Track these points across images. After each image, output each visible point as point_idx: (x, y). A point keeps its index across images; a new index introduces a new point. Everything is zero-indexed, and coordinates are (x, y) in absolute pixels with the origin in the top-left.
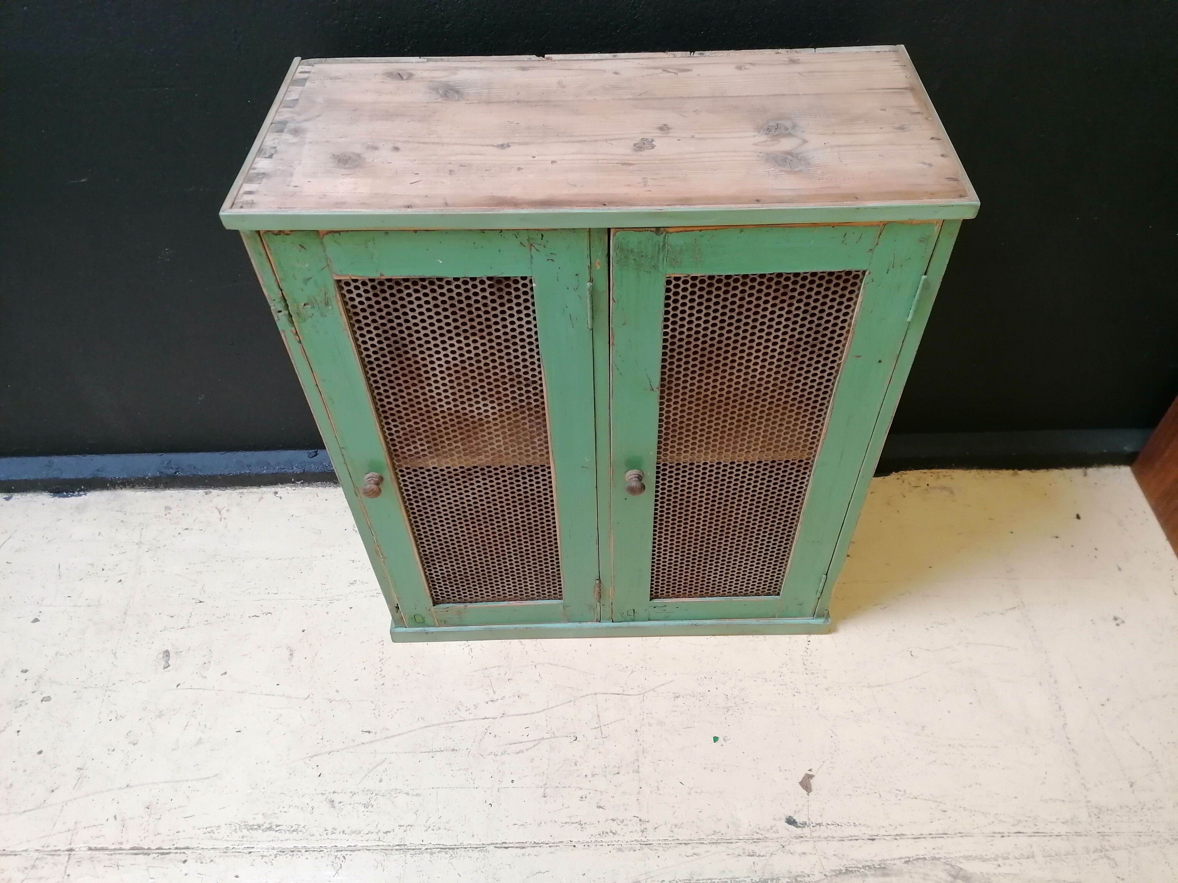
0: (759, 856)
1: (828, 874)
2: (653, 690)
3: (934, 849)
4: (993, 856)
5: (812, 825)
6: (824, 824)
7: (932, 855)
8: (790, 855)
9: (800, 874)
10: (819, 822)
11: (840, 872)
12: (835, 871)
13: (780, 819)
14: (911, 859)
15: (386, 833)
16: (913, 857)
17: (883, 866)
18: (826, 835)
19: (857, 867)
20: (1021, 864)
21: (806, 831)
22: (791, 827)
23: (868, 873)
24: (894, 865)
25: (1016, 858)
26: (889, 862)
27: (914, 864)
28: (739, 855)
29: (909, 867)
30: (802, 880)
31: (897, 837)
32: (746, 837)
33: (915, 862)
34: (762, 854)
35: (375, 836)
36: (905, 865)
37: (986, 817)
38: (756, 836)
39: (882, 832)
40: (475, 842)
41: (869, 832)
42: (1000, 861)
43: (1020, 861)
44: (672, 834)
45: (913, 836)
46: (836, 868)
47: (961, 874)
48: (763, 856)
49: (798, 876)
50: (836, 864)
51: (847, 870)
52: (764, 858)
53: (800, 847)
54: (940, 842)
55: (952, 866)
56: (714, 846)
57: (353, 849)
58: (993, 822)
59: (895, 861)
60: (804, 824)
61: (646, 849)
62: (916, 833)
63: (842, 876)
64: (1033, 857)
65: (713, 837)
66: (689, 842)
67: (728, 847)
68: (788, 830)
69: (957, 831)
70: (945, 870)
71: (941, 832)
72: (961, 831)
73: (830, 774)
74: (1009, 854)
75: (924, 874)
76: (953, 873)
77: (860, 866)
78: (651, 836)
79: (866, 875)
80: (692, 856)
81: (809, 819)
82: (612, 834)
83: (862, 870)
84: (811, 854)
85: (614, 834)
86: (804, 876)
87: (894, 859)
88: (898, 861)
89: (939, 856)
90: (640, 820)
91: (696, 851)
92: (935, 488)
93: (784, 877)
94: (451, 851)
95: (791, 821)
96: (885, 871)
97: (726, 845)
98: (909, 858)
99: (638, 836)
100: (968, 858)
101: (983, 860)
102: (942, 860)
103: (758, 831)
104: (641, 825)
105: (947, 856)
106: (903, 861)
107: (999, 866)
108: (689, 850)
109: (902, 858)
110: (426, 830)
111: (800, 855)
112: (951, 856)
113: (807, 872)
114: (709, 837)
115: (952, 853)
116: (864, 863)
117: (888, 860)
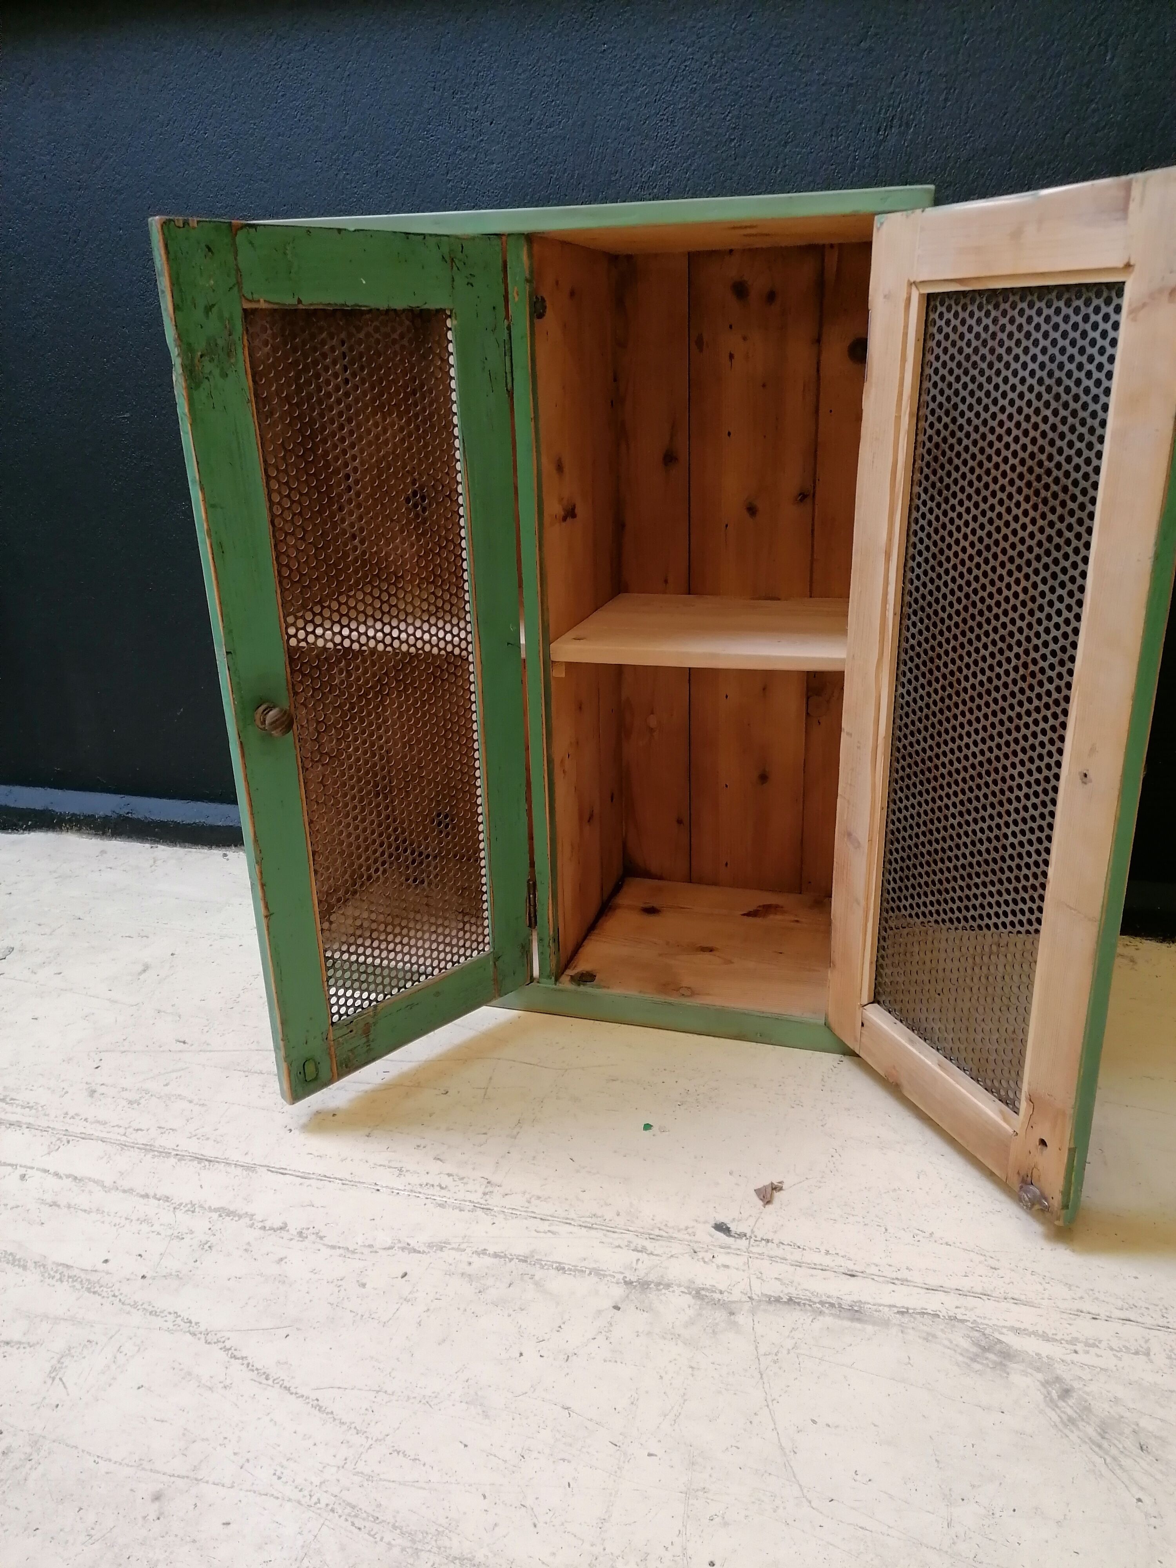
0: (652, 1254)
1: (756, 1297)
2: (583, 1069)
3: (957, 1307)
4: (1068, 1338)
5: (754, 1238)
6: (776, 1241)
7: (951, 1314)
8: (702, 1263)
9: (708, 1286)
10: (768, 1237)
11: (778, 1300)
12: (770, 1297)
13: (706, 1222)
14: (911, 1311)
15: (138, 1130)
16: (914, 1309)
17: (856, 1308)
18: (772, 1253)
19: (810, 1300)
20: (1120, 1359)
21: (743, 1243)
22: (720, 1235)
23: (827, 1311)
24: (876, 1311)
25: (1112, 1349)
26: (869, 1306)
27: (914, 1318)
28: (619, 1246)
29: (906, 1319)
30: (707, 1294)
31: (896, 1281)
32: (642, 1230)
33: (917, 1316)
34: (656, 1253)
35: (122, 1131)
36: (898, 1315)
37: (1070, 1290)
38: (657, 1232)
39: (873, 1270)
40: (248, 1160)
41: (850, 1265)
42: (1079, 1347)
43: (1119, 1354)
44: (527, 1205)
45: (927, 1286)
46: (773, 1294)
47: (998, 1347)
48: (657, 1255)
49: (703, 1289)
50: (774, 1289)
51: (790, 1299)
52: (658, 1258)
53: (722, 1259)
54: (971, 1302)
55: (984, 1334)
56: (584, 1230)
57: (85, 1137)
58: (1082, 1298)
59: (881, 1308)
60: (743, 1235)
61: (479, 1212)
62: (933, 1282)
63: (778, 1305)
64: (1148, 1354)
65: (589, 1220)
66: (550, 1218)
67: (605, 1235)
68: (712, 1236)
69: (1010, 1296)
70: (969, 1336)
71: (980, 1290)
72: (1016, 1296)
73: (811, 1192)
74: (1100, 1342)
75: (928, 1334)
76: (983, 1343)
77: (817, 1300)
78: (495, 1201)
79: (821, 1312)
80: (545, 1233)
81: (752, 1231)
82: (439, 1188)
83: (818, 1305)
84: (737, 1269)
85: (442, 1188)
86: (713, 1292)
87: (880, 1305)
88: (886, 1309)
89: (965, 1317)
90: (489, 1183)
91: (553, 1228)
93: (679, 1286)
94: (207, 1163)
95: (722, 1228)
96: (857, 1315)
97: (605, 1232)
98: (908, 1309)
99: (476, 1197)
100: (1017, 1331)
101: (1045, 1337)
102: (969, 1324)
103: (663, 1227)
104: (486, 1187)
105: (979, 1320)
106: (896, 1310)
107: (1076, 1352)
108: (545, 1226)
109: (895, 1306)
110: (190, 1138)
111: (718, 1267)
112: (986, 1322)
113: (722, 1287)
114: (583, 1219)
115: (990, 1319)
116: (824, 1298)
117: (869, 1303)
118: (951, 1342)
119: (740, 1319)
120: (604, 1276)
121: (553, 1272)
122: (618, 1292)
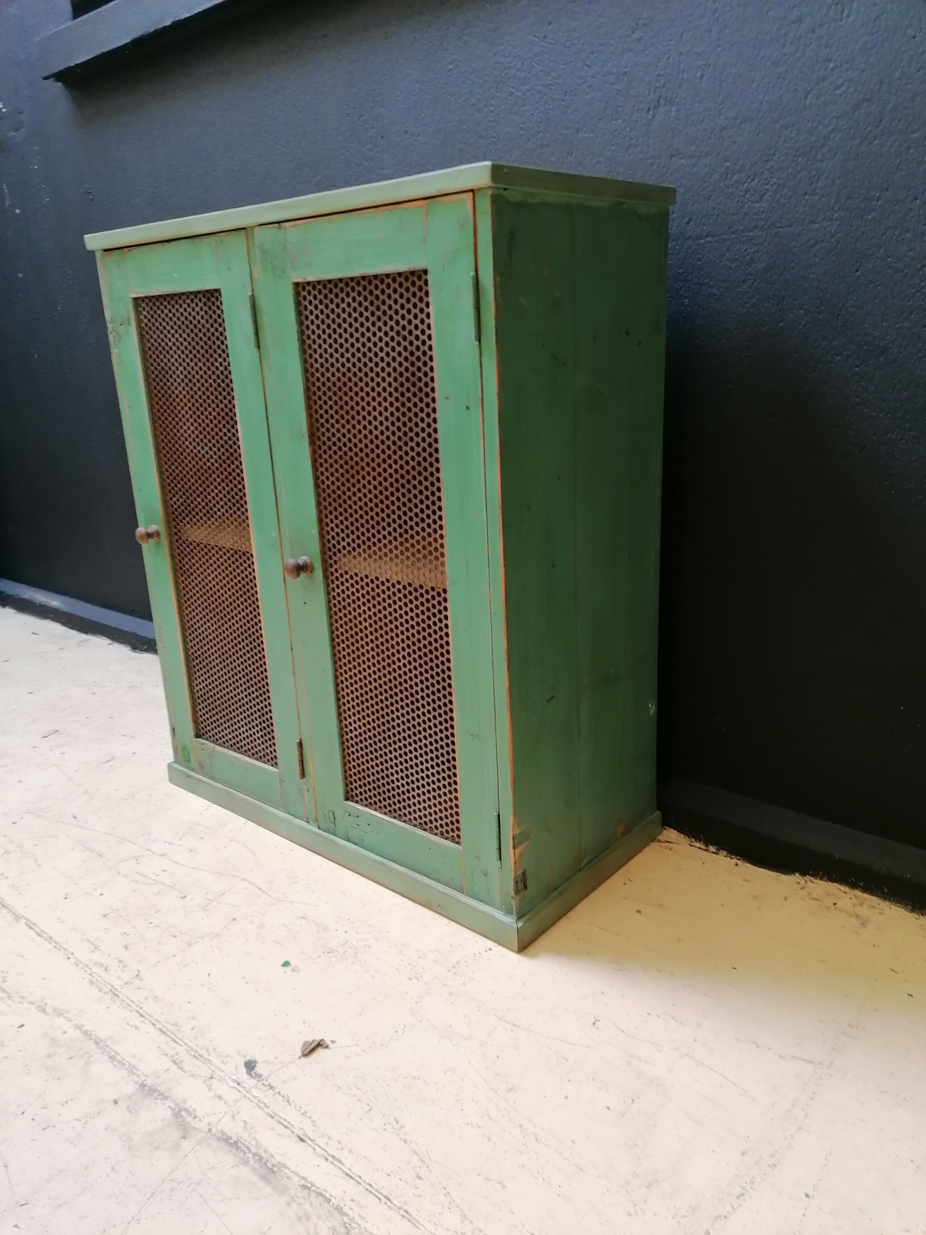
0: (181, 1068)
1: (214, 1131)
2: (292, 903)
3: (352, 1200)
5: (264, 1081)
6: (276, 1090)
7: (342, 1204)
8: (206, 1089)
9: (191, 1110)
10: (274, 1085)
11: (226, 1139)
12: (224, 1135)
13: (244, 1056)
14: (313, 1189)
16: (317, 1188)
17: (275, 1169)
18: (264, 1099)
19: (249, 1149)
21: (252, 1083)
22: (243, 1071)
23: (252, 1162)
24: (288, 1178)
26: (287, 1171)
27: (310, 1196)
28: (166, 1055)
29: (302, 1194)
30: (185, 1115)
31: (329, 1158)
32: (195, 1047)
33: (313, 1195)
34: (185, 1068)
36: (299, 1188)
38: (203, 1053)
39: (323, 1141)
40: (23, 912)
41: (310, 1131)
44: (143, 1001)
45: (348, 1172)
46: (229, 1133)
48: (183, 1071)
49: (186, 1110)
50: (233, 1129)
51: (236, 1143)
52: (182, 1073)
53: (224, 1090)
54: (369, 1199)
56: (159, 1033)
59: (293, 1176)
60: (259, 1076)
61: (109, 996)
62: (356, 1170)
63: (223, 1144)
65: (169, 1026)
66: (146, 1016)
67: (167, 1042)
68: (236, 1069)
69: (406, 1207)
71: (387, 1192)
72: (410, 1211)
73: (347, 1058)
75: (306, 1214)
77: (254, 1150)
78: (127, 991)
79: (246, 1163)
80: (132, 1026)
81: (269, 1076)
82: (104, 969)
83: (251, 1156)
84: (225, 1103)
85: (106, 969)
86: (191, 1115)
87: (296, 1173)
88: (298, 1179)
89: (349, 1212)
90: (137, 975)
91: (140, 1025)
92: (841, 910)
93: (173, 1101)
95: (250, 1065)
96: (270, 1176)
97: (169, 1040)
98: (313, 1185)
99: (117, 984)
102: (346, 1219)
103: (211, 1050)
104: (133, 978)
105: (357, 1219)
106: (303, 1182)
108: (136, 1021)
109: (306, 1179)
111: (215, 1096)
112: (362, 1223)
113: (199, 1113)
114: (166, 1025)
115: (367, 1222)
116: (261, 1152)
117: (289, 1169)
118: (316, 1228)
119: (185, 1145)
120: (134, 1074)
121: (106, 1058)
122: (130, 1088)
